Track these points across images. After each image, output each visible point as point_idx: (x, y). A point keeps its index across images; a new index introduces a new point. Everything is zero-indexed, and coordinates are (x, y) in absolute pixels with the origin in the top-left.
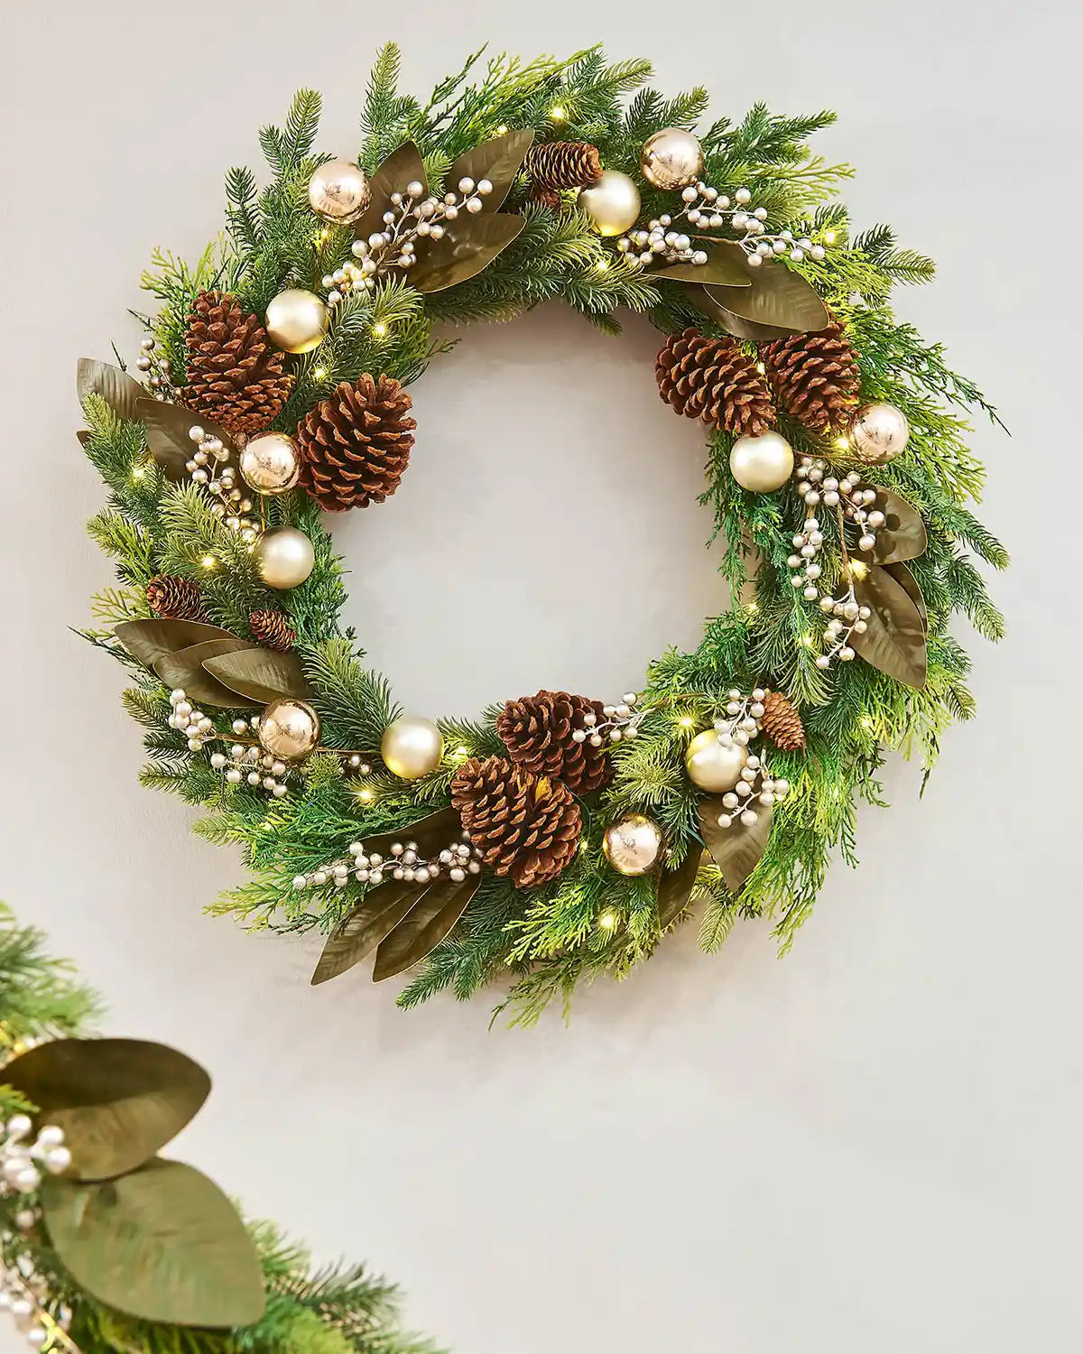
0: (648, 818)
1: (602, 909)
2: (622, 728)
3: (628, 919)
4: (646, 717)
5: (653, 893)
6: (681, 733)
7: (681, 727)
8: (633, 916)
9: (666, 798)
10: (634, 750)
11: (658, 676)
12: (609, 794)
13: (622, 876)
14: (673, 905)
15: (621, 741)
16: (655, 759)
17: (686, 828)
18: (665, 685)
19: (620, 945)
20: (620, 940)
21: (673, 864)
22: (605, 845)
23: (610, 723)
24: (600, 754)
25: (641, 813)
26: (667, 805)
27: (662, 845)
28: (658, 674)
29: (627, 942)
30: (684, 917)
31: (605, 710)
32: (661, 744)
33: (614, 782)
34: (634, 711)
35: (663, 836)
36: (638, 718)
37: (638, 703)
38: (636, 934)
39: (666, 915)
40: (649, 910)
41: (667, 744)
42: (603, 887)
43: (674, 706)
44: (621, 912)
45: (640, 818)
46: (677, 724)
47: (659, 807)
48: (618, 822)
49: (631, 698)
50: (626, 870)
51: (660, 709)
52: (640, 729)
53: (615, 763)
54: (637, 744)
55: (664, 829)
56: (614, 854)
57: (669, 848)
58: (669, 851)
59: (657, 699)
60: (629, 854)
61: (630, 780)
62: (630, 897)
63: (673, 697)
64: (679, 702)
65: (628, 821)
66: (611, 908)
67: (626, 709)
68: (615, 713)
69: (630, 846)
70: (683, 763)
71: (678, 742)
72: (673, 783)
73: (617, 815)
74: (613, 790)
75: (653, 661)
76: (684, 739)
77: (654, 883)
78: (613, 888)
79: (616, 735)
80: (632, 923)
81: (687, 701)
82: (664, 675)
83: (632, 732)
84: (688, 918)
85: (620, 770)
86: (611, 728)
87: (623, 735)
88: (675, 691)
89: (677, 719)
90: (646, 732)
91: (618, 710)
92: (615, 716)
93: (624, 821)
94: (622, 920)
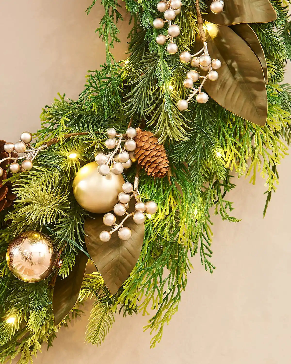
0: (43, 235)
1: (7, 310)
2: (20, 162)
3: (28, 318)
4: (40, 152)
5: (49, 296)
6: (69, 164)
7: (69, 160)
8: (32, 316)
9: (57, 218)
10: (30, 179)
11: (50, 119)
12: (10, 216)
13: (22, 283)
14: (65, 306)
15: (18, 173)
16: (47, 187)
17: (74, 243)
18: (55, 126)
19: (22, 340)
20: (24, 334)
21: (64, 272)
22: (8, 258)
23: (10, 157)
24: (3, 184)
25: (38, 231)
26: (58, 224)
27: (54, 257)
28: (50, 117)
29: (28, 335)
30: (76, 314)
31: (6, 147)
32: (52, 174)
33: (15, 206)
34: (30, 148)
35: (55, 249)
36: (33, 154)
37: (34, 141)
38: (35, 330)
39: (58, 315)
40: (45, 310)
41: (57, 174)
42: (7, 293)
43: (62, 143)
44: (23, 312)
45: (36, 235)
46: (66, 158)
47: (51, 225)
48: (18, 239)
49: (26, 136)
50: (25, 278)
51: (51, 145)
52: (35, 163)
53: (14, 191)
54: (33, 175)
55: (57, 244)
56: (15, 265)
57: (61, 259)
58: (61, 262)
59: (49, 137)
60: (26, 264)
61: (27, 204)
62: (29, 300)
63: (62, 135)
64: (68, 140)
65: (26, 238)
66: (13, 310)
67: (22, 146)
68: (14, 149)
69: (28, 259)
70: (71, 190)
71: (67, 173)
72: (62, 205)
73: (18, 233)
74: (14, 213)
75: (46, 106)
76: (71, 169)
77: (50, 288)
78: (16, 293)
79: (14, 167)
80: (31, 321)
81: (74, 138)
82: (54, 118)
83: (28, 164)
84: (79, 315)
85: (19, 196)
86: (12, 161)
87: (21, 167)
88: (63, 131)
89: (65, 154)
90: (41, 164)
91: (16, 146)
92: (14, 152)
93: (23, 237)
94: (23, 319)
